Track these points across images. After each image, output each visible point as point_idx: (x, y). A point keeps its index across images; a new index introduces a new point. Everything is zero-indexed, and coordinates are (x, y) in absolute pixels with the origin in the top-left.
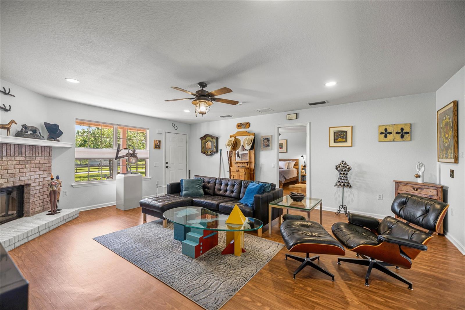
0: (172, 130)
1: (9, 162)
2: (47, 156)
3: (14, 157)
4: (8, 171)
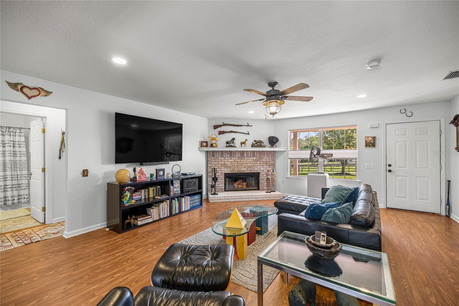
0: (403, 118)
1: (248, 160)
2: (271, 157)
3: (250, 158)
4: (247, 165)
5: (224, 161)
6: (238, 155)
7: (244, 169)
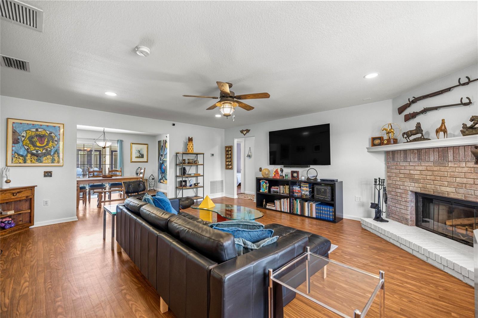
1: (457, 168)
3: (464, 163)
4: (456, 180)
5: (408, 168)
6: (433, 157)
7: (449, 189)
